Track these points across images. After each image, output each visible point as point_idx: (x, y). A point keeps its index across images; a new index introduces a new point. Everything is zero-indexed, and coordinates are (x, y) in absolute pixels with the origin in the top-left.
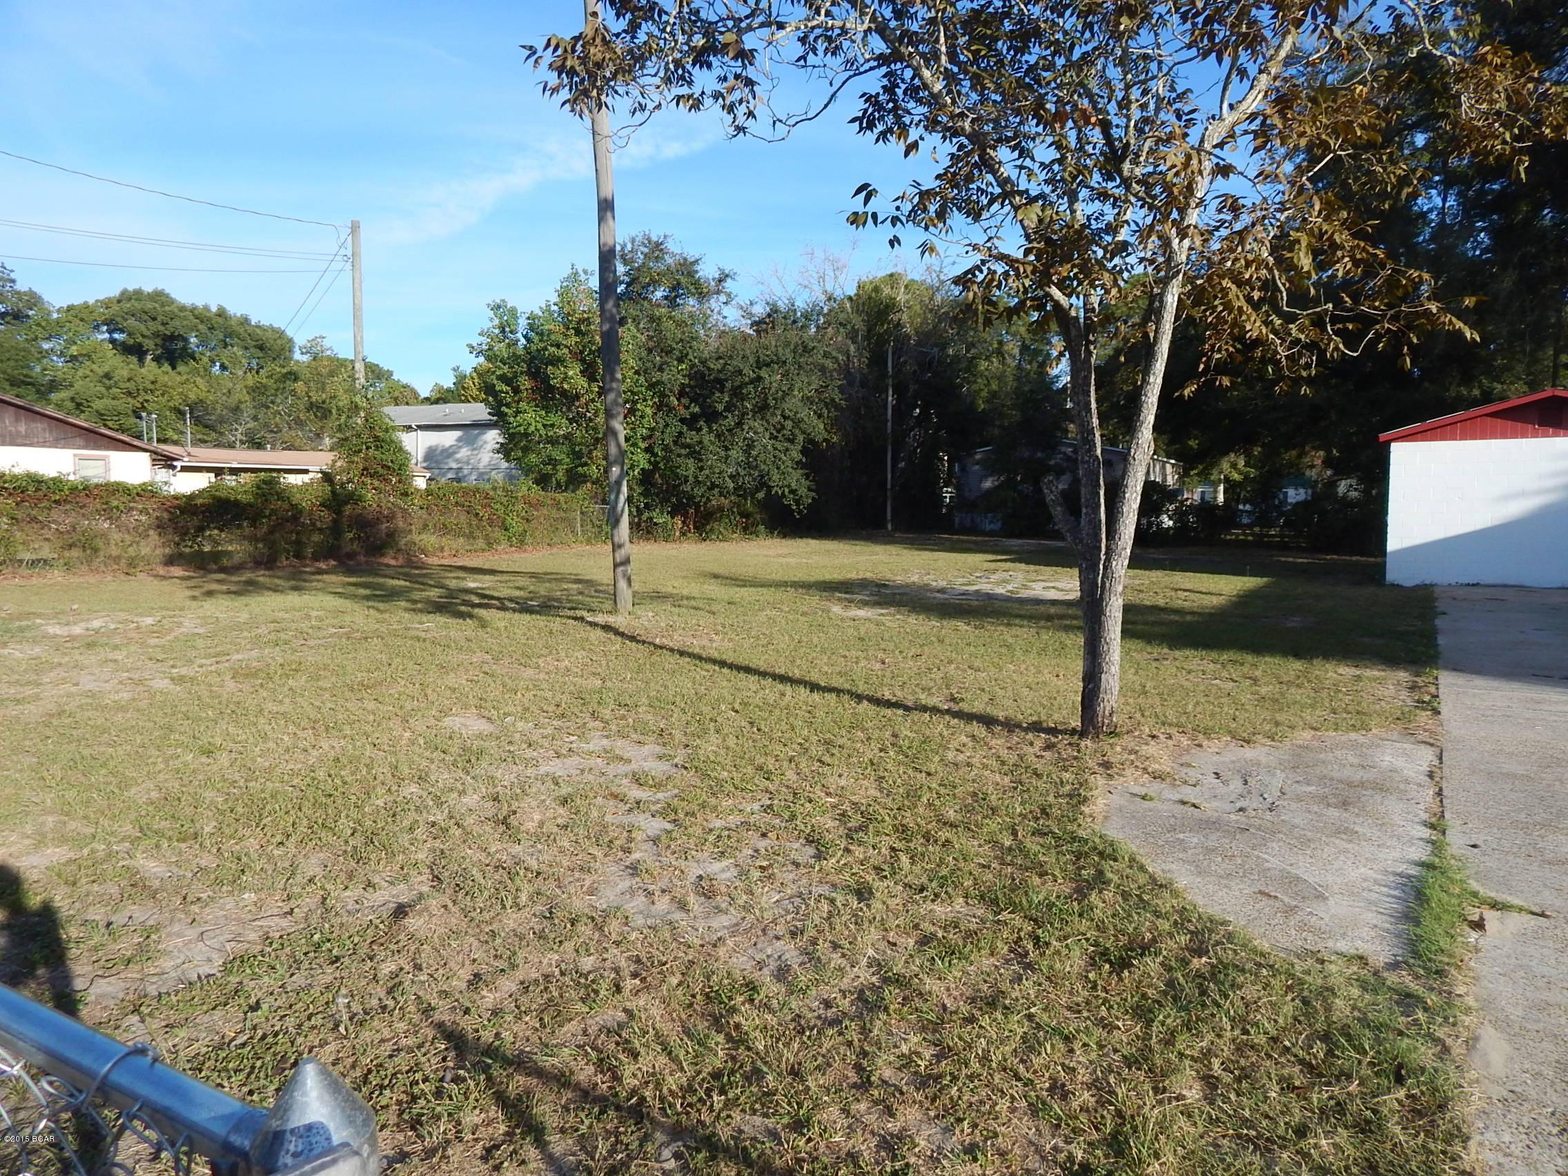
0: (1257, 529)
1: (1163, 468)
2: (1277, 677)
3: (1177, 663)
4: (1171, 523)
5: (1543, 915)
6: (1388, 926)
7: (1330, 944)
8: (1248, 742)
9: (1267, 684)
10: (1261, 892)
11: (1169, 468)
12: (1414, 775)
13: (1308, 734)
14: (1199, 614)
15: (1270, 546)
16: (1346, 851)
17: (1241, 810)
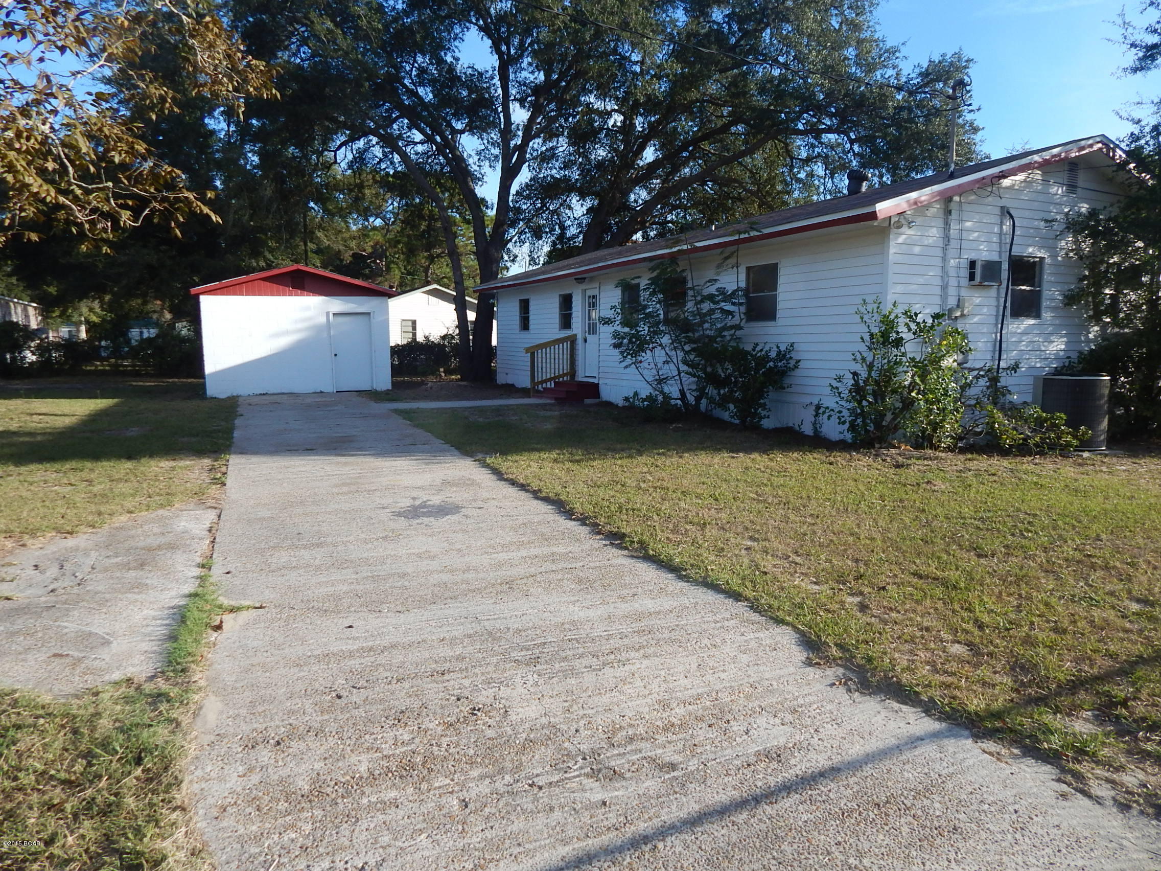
0: (113, 360)
1: (25, 310)
2: (110, 476)
3: (21, 478)
4: (34, 358)
5: (261, 607)
6: (155, 648)
7: (107, 678)
8: (71, 533)
9: (100, 483)
10: (55, 655)
11: (31, 311)
12: (198, 532)
13: (124, 518)
14: (50, 433)
15: (125, 374)
16: (136, 601)
17: (52, 591)
